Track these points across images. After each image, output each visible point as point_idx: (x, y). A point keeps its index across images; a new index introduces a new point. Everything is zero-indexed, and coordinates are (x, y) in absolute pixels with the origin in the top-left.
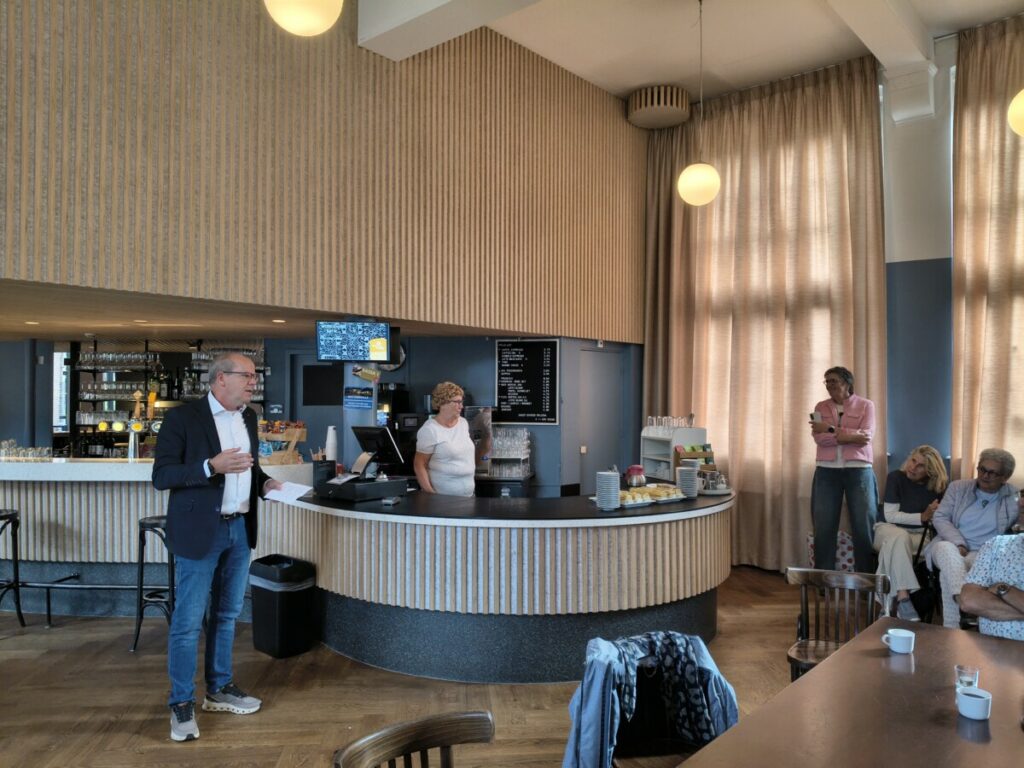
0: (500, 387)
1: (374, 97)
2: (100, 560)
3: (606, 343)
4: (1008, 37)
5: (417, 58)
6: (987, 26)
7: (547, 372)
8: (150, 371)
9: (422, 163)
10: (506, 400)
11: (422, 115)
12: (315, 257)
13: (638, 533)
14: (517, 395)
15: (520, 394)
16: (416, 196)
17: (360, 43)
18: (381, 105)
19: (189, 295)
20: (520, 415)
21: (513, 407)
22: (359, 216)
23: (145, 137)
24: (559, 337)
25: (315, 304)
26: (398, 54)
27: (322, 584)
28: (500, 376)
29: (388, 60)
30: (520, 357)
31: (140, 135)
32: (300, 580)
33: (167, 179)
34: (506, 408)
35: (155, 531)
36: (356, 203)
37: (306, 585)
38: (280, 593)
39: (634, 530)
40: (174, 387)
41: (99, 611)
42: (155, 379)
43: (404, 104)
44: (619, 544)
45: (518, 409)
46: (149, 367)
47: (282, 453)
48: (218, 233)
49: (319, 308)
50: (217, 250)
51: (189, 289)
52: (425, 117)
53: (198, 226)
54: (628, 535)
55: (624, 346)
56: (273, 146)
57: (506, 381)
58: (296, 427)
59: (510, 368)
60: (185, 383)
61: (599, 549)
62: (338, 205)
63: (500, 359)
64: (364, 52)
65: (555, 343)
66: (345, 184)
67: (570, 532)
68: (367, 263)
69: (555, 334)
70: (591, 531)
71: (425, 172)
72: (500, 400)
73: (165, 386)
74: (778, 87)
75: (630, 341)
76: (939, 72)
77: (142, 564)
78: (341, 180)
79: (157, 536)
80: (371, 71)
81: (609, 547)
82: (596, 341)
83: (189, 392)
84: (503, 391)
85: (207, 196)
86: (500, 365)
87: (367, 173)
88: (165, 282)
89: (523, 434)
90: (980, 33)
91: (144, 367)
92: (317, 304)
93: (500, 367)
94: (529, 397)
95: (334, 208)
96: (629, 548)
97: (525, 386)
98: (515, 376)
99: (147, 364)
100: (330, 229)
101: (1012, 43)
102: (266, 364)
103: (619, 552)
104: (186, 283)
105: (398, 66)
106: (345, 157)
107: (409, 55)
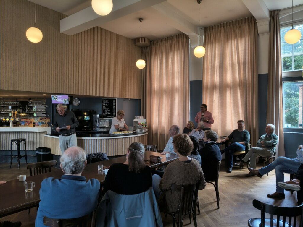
0: (103, 110)
1: (65, 44)
2: (3, 150)
3: (131, 99)
4: (214, 30)
5: (76, 35)
6: (210, 27)
7: (114, 106)
8: (18, 106)
9: (77, 58)
10: (104, 113)
11: (77, 47)
12: (50, 81)
13: (118, 140)
14: (107, 111)
15: (108, 111)
16: (76, 66)
17: (61, 32)
18: (67, 46)
19: (19, 90)
20: (108, 116)
21: (106, 114)
22: (61, 71)
23: (9, 57)
24: (117, 98)
25: (50, 91)
26: (71, 34)
27: (52, 153)
28: (103, 107)
29: (68, 35)
30: (108, 102)
31: (7, 56)
32: (47, 152)
33: (14, 65)
34: (105, 115)
35: (14, 142)
36: (60, 68)
37: (48, 153)
38: (43, 154)
39: (117, 139)
40: (23, 110)
41: (3, 162)
42: (19, 108)
43: (73, 45)
44: (113, 142)
45: (107, 115)
46: (18, 105)
47: (43, 125)
48: (26, 76)
49: (51, 92)
50: (26, 80)
51: (19, 89)
52: (78, 48)
53: (21, 75)
54: (116, 140)
55: (136, 100)
56: (39, 57)
57: (104, 108)
58: (47, 119)
59: (105, 105)
60: (26, 109)
61: (109, 143)
62: (55, 69)
63: (103, 103)
64: (62, 34)
65: (116, 99)
66: (57, 64)
67: (102, 140)
68: (63, 82)
69: (115, 97)
70: (107, 140)
71: (78, 60)
72: (103, 113)
73: (21, 110)
74: (169, 38)
75: (137, 99)
76: (201, 37)
77: (12, 150)
78: (56, 63)
79: (15, 143)
80: (64, 38)
81: (111, 143)
82: (128, 99)
83: (27, 112)
84: (104, 111)
85: (24, 69)
86: (103, 104)
87: (63, 61)
88: (14, 88)
89: (107, 121)
90: (208, 29)
91: (16, 105)
92: (51, 91)
93: (103, 105)
94: (110, 112)
95: (55, 70)
96: (116, 143)
97: (109, 109)
98: (107, 107)
99: (17, 105)
100: (54, 74)
101: (214, 31)
102: (46, 104)
103: (113, 144)
104: (19, 88)
105: (71, 37)
106: (57, 58)
107: (74, 34)
